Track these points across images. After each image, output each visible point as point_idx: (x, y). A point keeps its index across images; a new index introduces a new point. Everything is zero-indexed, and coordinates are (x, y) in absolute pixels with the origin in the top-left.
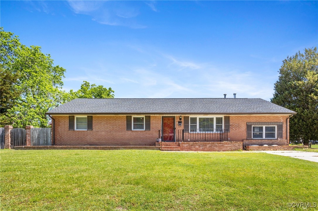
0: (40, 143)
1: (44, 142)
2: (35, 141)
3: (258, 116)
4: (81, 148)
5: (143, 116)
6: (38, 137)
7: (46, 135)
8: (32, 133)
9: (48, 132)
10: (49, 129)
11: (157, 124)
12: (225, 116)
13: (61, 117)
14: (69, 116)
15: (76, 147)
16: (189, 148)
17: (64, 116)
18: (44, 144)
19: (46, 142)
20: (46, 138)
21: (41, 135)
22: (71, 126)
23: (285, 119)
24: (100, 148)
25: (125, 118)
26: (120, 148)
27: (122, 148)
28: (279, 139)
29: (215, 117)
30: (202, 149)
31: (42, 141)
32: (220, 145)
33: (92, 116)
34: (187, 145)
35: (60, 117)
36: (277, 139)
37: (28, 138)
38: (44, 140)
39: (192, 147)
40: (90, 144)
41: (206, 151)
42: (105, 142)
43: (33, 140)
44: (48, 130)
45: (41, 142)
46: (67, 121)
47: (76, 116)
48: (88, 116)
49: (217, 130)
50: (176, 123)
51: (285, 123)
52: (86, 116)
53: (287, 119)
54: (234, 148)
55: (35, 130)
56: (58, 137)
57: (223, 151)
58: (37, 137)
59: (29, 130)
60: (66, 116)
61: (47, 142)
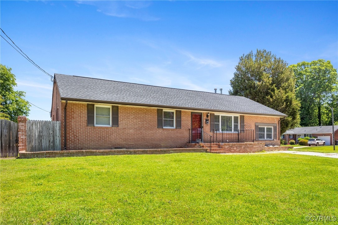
0: (43, 147)
1: (49, 144)
2: (34, 142)
3: (262, 117)
4: (127, 152)
5: (174, 111)
6: (39, 136)
7: (52, 133)
8: (30, 128)
9: (55, 127)
10: (57, 123)
11: (187, 121)
12: (240, 116)
13: (76, 104)
14: (88, 104)
15: (121, 152)
16: (229, 150)
17: (80, 104)
18: (49, 147)
19: (52, 144)
20: (52, 138)
21: (45, 133)
22: (90, 120)
23: (278, 121)
24: (149, 152)
25: (156, 112)
26: (170, 151)
27: (172, 151)
28: (275, 140)
29: (233, 115)
30: (239, 150)
31: (46, 143)
32: (251, 146)
33: (118, 107)
34: (228, 146)
35: (74, 104)
36: (274, 140)
37: (21, 137)
38: (49, 141)
39: (232, 148)
40: (115, 147)
41: (241, 153)
42: (133, 143)
43: (30, 141)
44: (55, 125)
45: (44, 144)
46: (85, 111)
47: (97, 105)
48: (112, 106)
49: (235, 130)
50: (204, 121)
51: (278, 125)
52: (109, 106)
53: (279, 121)
54: (259, 149)
55: (34, 124)
56: (71, 136)
57: (253, 152)
58: (37, 136)
59: (23, 124)
60: (83, 105)
61: (54, 144)
